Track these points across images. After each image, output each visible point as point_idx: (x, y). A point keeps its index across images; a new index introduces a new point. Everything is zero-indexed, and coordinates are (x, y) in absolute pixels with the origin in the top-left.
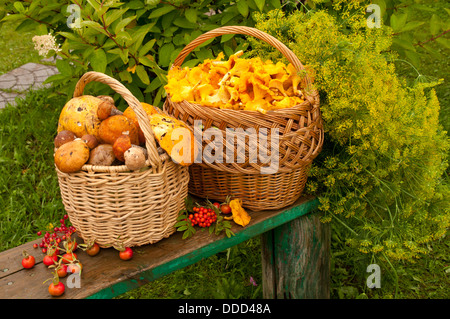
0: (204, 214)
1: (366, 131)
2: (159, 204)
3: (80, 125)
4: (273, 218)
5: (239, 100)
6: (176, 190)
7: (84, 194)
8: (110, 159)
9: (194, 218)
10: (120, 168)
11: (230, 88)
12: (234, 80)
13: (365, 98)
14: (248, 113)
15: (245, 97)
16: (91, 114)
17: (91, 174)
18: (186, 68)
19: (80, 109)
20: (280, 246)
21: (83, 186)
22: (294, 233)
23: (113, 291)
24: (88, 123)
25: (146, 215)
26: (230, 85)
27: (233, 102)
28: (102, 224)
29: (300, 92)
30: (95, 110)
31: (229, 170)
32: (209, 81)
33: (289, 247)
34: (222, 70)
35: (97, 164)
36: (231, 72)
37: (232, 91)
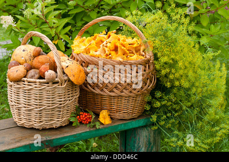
0: (85, 116)
1: (177, 75)
2: (61, 104)
3: (23, 59)
4: (125, 124)
5: (110, 54)
6: (71, 98)
7: (21, 94)
8: (37, 76)
9: (80, 118)
10: (42, 81)
11: (106, 48)
12: (109, 45)
13: (177, 58)
14: (114, 61)
15: (113, 53)
16: (29, 53)
17: (26, 83)
18: (84, 38)
19: (24, 51)
20: (129, 145)
21: (21, 90)
22: (138, 137)
23: (30, 147)
24: (27, 58)
25: (53, 109)
26: (106, 47)
27: (107, 55)
28: (29, 112)
29: (143, 53)
30: (32, 52)
31: (102, 93)
32: (95, 44)
33: (134, 146)
34: (103, 39)
35: (30, 78)
36: (108, 40)
37: (107, 49)
